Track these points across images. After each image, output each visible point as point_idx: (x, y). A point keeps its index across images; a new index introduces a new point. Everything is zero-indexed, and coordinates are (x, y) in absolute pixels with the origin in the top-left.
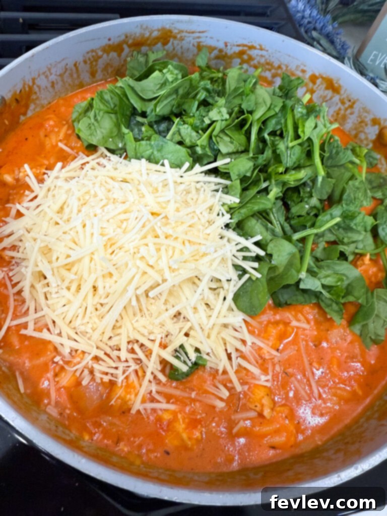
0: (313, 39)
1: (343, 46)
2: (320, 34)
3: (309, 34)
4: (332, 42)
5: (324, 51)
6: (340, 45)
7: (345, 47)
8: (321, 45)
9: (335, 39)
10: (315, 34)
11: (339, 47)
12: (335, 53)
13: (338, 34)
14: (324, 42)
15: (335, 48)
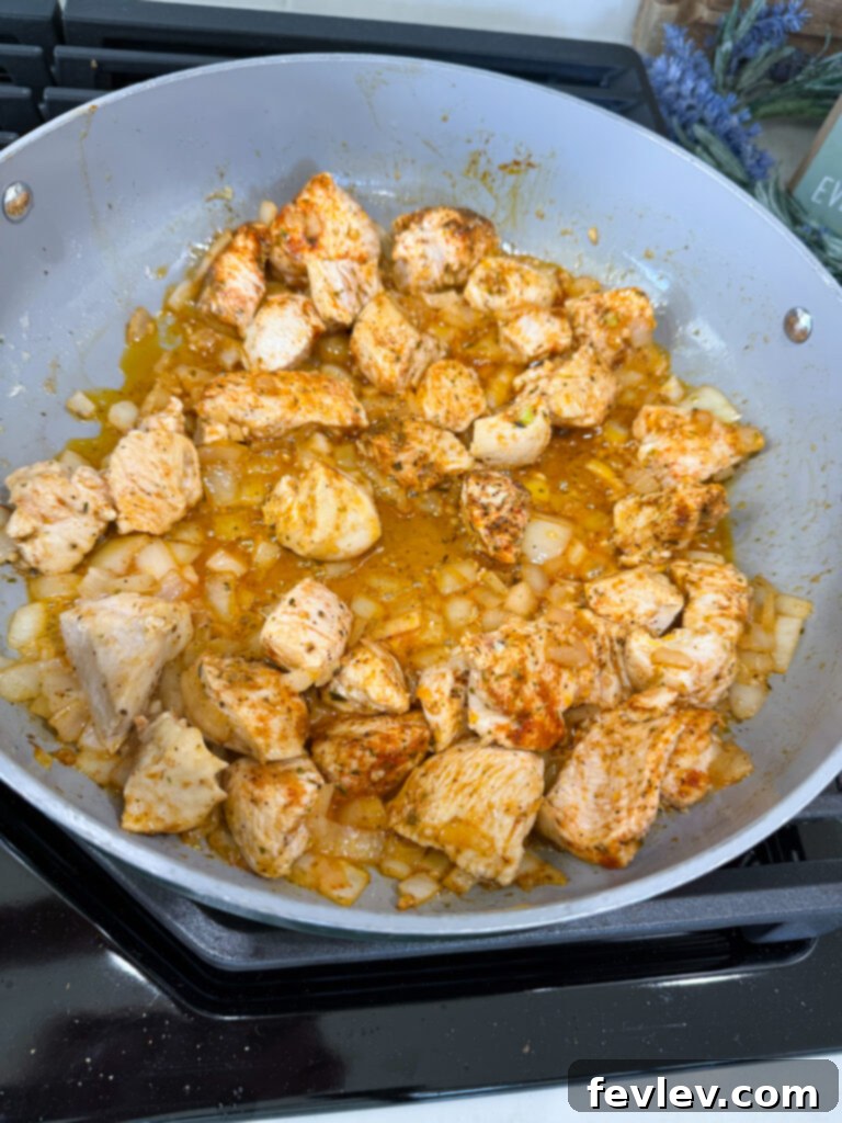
0: (697, 141)
1: (758, 161)
2: (713, 132)
3: (689, 132)
4: (737, 151)
5: (719, 166)
6: (752, 157)
7: (764, 162)
8: (710, 154)
9: (744, 145)
10: (699, 131)
11: (750, 162)
12: (740, 174)
13: (749, 135)
14: (718, 148)
15: (742, 162)
